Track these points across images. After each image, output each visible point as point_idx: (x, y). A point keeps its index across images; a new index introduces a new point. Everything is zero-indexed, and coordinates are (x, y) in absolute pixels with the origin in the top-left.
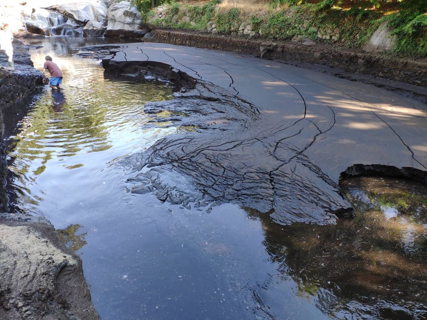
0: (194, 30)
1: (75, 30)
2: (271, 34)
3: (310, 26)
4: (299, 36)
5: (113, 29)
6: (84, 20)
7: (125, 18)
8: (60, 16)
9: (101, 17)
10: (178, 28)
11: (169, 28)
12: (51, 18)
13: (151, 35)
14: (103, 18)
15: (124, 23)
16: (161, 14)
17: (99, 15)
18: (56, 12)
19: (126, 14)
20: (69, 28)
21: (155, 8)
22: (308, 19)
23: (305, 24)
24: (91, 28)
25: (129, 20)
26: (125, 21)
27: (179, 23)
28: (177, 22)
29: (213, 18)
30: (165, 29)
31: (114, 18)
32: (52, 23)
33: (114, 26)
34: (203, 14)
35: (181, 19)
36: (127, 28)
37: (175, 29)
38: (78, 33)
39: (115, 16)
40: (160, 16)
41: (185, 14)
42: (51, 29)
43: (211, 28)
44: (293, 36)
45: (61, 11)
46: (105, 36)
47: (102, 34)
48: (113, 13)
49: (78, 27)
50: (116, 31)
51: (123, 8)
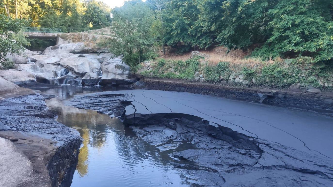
0: (180, 79)
1: (75, 79)
2: (266, 82)
3: (309, 75)
4: (299, 84)
5: (107, 79)
6: (82, 72)
7: (116, 70)
8: (63, 69)
9: (96, 69)
10: (165, 78)
11: (156, 78)
12: (56, 71)
13: (141, 83)
14: (97, 70)
15: (115, 74)
16: (149, 67)
17: (94, 68)
18: (60, 67)
19: (117, 67)
20: (70, 78)
21: (142, 63)
22: (306, 70)
23: (303, 74)
24: (88, 78)
25: (119, 71)
26: (116, 72)
27: (165, 74)
28: (163, 73)
29: (199, 70)
30: (154, 78)
31: (107, 70)
32: (56, 75)
33: (107, 76)
34: (186, 66)
35: (167, 70)
36: (118, 77)
37: (162, 78)
38: (77, 82)
39: (108, 69)
40: (148, 68)
41: (170, 67)
42: (55, 79)
43: (199, 77)
44: (291, 84)
45: (64, 65)
46: (100, 84)
47: (97, 82)
48: (106, 66)
49: (77, 77)
50: (109, 80)
51: (114, 63)
